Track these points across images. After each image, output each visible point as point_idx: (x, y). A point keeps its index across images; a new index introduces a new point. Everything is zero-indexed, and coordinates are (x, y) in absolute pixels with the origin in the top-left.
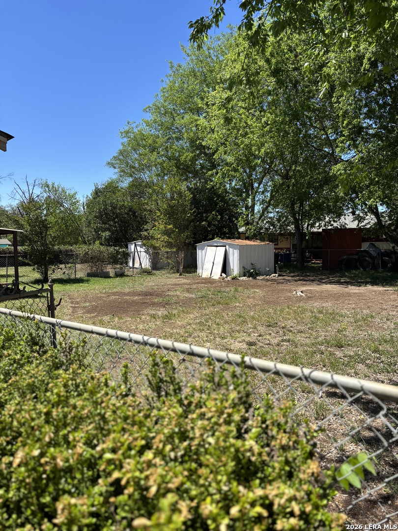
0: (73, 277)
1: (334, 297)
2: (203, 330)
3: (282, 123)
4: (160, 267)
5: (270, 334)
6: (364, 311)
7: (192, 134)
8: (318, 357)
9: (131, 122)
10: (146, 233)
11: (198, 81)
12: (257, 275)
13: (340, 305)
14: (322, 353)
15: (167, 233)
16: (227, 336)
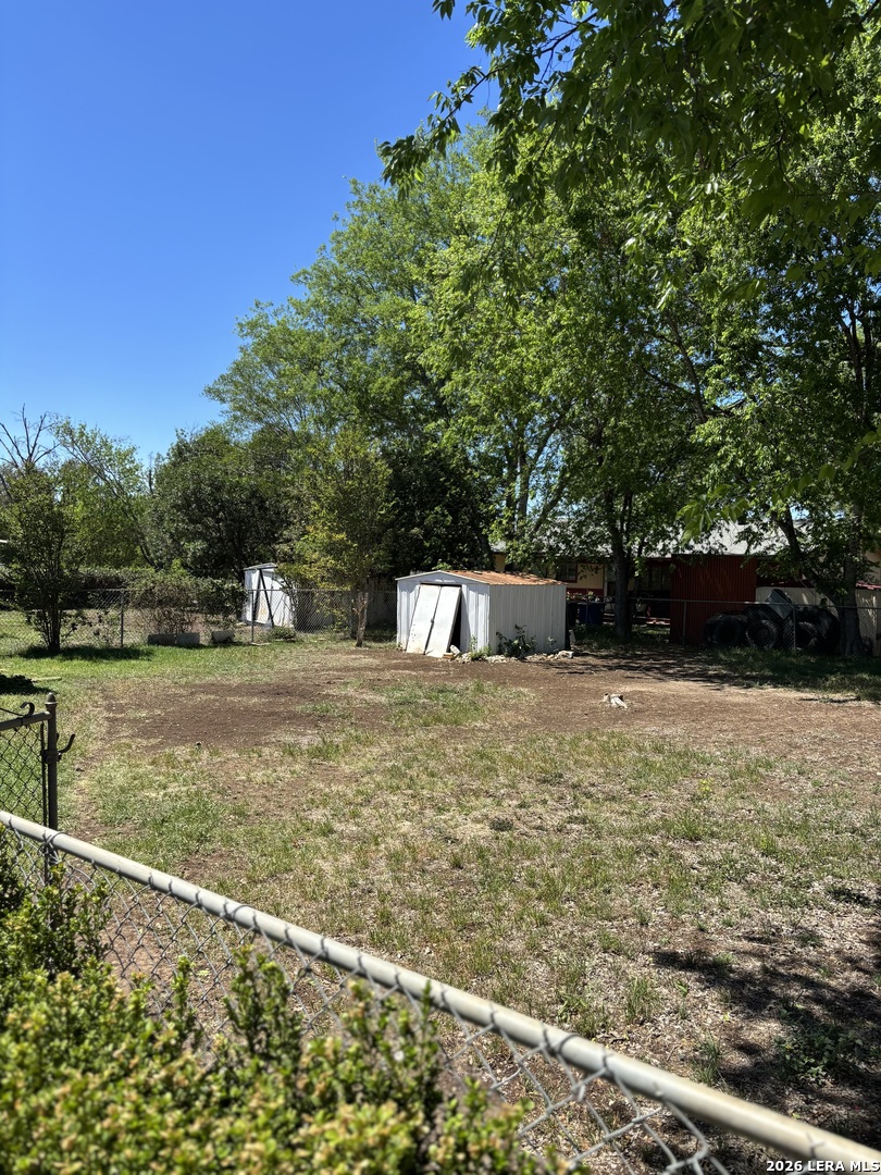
0: (116, 642)
1: (691, 713)
2: (398, 788)
3: (590, 327)
4: (314, 623)
5: (545, 802)
6: (753, 751)
7: (395, 339)
8: (643, 864)
9: (264, 302)
10: (285, 548)
11: (412, 224)
12: (528, 651)
13: (703, 732)
14: (654, 854)
15: (332, 549)
16: (450, 804)
